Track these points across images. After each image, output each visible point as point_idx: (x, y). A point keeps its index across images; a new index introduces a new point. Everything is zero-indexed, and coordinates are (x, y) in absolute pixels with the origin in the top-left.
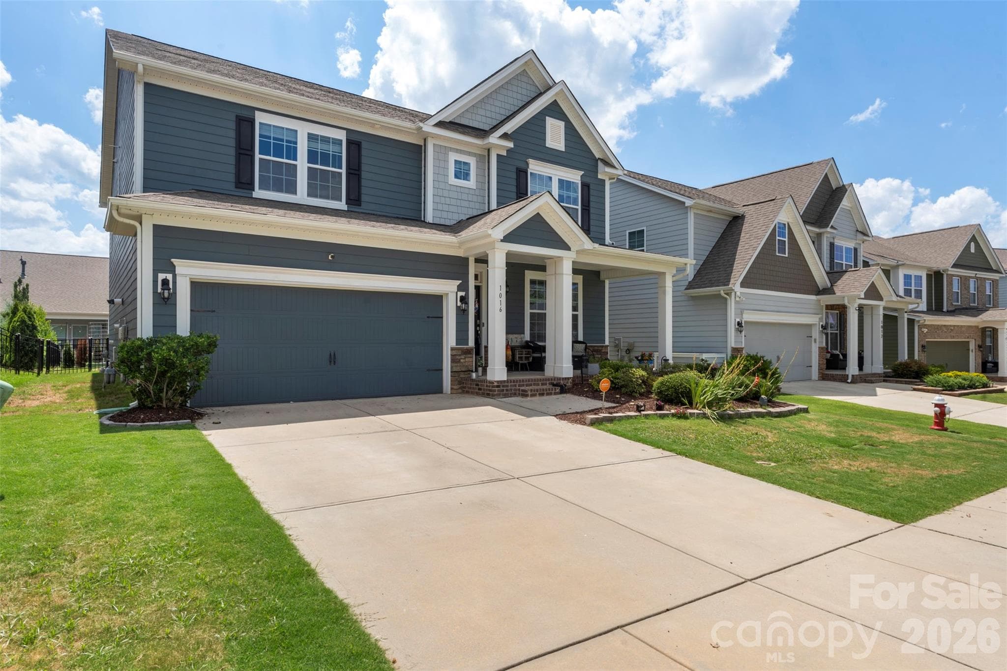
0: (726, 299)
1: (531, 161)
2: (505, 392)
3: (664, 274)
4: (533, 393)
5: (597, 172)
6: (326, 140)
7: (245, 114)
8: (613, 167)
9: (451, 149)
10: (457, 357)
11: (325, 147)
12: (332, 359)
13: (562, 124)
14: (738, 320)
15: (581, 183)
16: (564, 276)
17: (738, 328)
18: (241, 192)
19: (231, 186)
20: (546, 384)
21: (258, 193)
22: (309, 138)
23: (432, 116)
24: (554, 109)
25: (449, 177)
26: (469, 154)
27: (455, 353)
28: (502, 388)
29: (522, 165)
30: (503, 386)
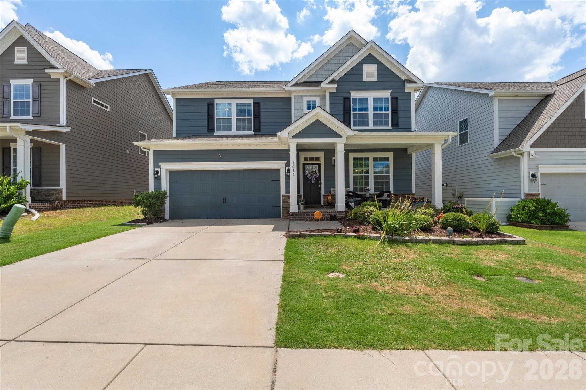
0: (519, 158)
1: (351, 92)
2: (297, 218)
3: (433, 145)
4: (310, 219)
5: (404, 89)
6: (244, 105)
7: (211, 101)
8: (415, 82)
9: (305, 96)
10: (286, 200)
11: (244, 108)
12: (225, 201)
13: (375, 66)
14: (531, 173)
15: (391, 97)
16: (338, 153)
17: (532, 179)
18: (210, 134)
19: (206, 132)
20: (326, 215)
21: (216, 133)
22: (236, 105)
23: (290, 82)
24: (370, 59)
25: (304, 110)
26: (315, 96)
27: (284, 198)
28: (295, 216)
29: (346, 95)
30: (296, 215)
